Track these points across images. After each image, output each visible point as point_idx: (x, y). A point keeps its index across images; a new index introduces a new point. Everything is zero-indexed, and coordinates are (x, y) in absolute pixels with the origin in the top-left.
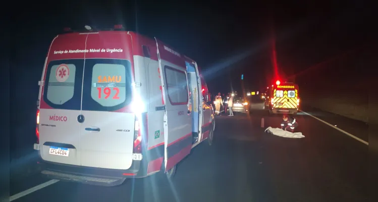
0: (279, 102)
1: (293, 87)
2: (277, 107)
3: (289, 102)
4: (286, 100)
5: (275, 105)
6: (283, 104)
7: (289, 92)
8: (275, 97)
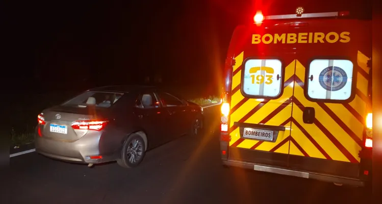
0: (256, 119)
1: (345, 37)
2: (247, 144)
3: (311, 128)
4: (298, 115)
5: (235, 136)
6: (281, 137)
7: (318, 66)
8: (237, 97)
